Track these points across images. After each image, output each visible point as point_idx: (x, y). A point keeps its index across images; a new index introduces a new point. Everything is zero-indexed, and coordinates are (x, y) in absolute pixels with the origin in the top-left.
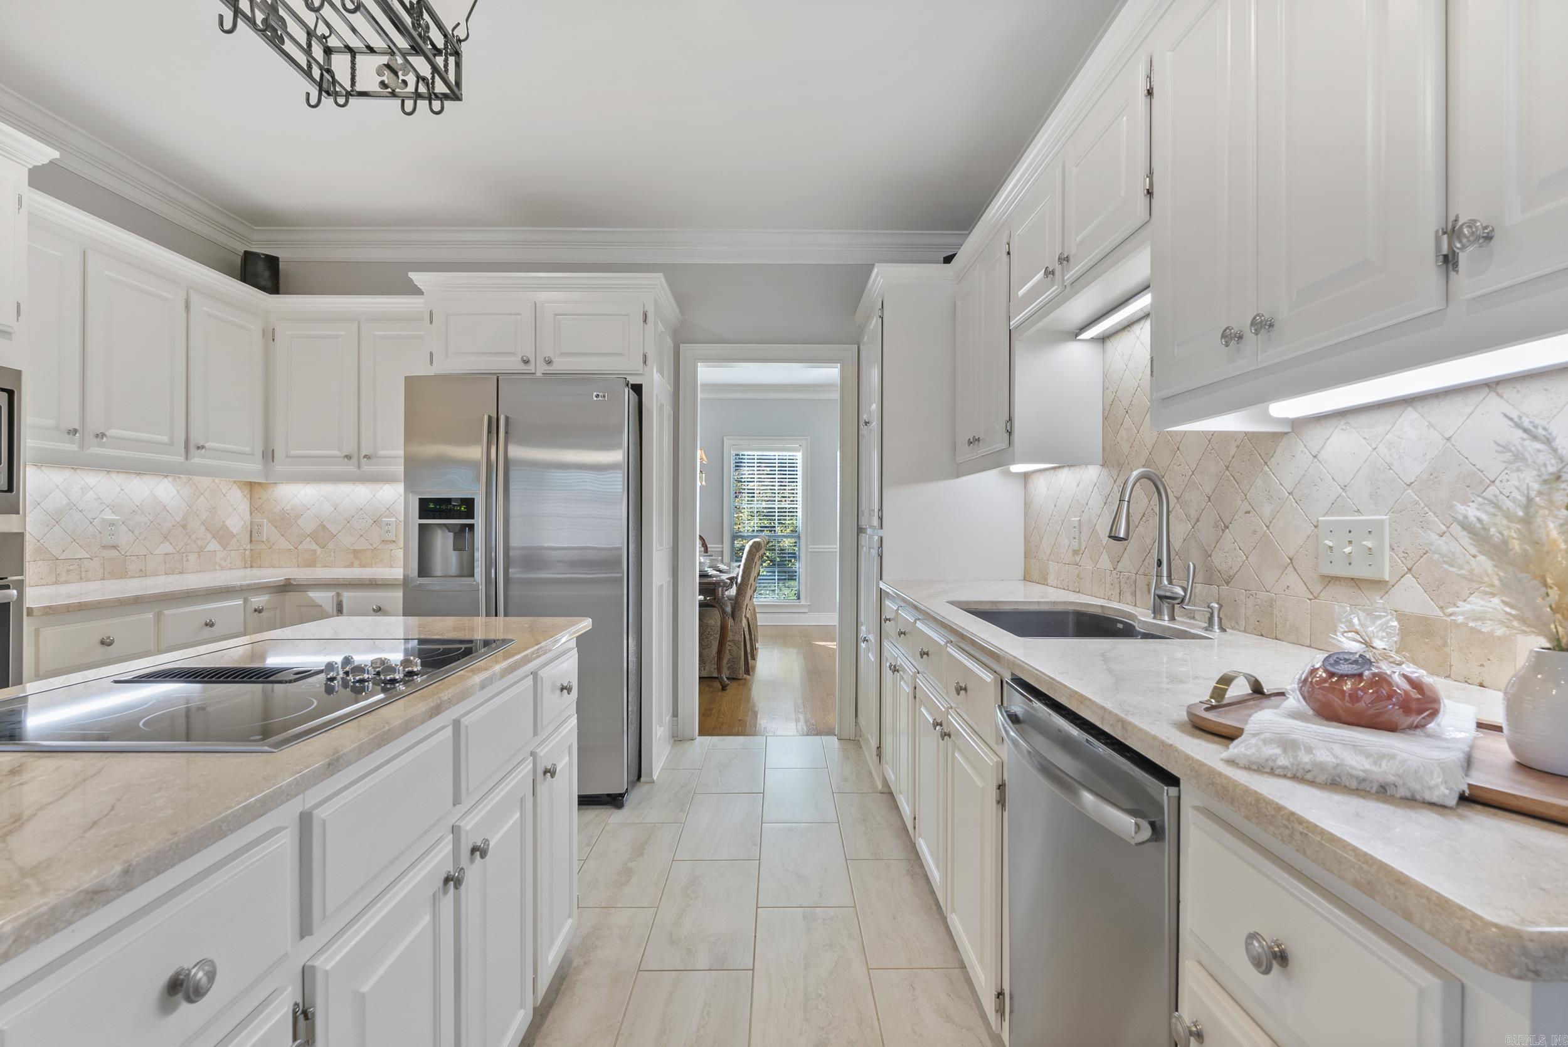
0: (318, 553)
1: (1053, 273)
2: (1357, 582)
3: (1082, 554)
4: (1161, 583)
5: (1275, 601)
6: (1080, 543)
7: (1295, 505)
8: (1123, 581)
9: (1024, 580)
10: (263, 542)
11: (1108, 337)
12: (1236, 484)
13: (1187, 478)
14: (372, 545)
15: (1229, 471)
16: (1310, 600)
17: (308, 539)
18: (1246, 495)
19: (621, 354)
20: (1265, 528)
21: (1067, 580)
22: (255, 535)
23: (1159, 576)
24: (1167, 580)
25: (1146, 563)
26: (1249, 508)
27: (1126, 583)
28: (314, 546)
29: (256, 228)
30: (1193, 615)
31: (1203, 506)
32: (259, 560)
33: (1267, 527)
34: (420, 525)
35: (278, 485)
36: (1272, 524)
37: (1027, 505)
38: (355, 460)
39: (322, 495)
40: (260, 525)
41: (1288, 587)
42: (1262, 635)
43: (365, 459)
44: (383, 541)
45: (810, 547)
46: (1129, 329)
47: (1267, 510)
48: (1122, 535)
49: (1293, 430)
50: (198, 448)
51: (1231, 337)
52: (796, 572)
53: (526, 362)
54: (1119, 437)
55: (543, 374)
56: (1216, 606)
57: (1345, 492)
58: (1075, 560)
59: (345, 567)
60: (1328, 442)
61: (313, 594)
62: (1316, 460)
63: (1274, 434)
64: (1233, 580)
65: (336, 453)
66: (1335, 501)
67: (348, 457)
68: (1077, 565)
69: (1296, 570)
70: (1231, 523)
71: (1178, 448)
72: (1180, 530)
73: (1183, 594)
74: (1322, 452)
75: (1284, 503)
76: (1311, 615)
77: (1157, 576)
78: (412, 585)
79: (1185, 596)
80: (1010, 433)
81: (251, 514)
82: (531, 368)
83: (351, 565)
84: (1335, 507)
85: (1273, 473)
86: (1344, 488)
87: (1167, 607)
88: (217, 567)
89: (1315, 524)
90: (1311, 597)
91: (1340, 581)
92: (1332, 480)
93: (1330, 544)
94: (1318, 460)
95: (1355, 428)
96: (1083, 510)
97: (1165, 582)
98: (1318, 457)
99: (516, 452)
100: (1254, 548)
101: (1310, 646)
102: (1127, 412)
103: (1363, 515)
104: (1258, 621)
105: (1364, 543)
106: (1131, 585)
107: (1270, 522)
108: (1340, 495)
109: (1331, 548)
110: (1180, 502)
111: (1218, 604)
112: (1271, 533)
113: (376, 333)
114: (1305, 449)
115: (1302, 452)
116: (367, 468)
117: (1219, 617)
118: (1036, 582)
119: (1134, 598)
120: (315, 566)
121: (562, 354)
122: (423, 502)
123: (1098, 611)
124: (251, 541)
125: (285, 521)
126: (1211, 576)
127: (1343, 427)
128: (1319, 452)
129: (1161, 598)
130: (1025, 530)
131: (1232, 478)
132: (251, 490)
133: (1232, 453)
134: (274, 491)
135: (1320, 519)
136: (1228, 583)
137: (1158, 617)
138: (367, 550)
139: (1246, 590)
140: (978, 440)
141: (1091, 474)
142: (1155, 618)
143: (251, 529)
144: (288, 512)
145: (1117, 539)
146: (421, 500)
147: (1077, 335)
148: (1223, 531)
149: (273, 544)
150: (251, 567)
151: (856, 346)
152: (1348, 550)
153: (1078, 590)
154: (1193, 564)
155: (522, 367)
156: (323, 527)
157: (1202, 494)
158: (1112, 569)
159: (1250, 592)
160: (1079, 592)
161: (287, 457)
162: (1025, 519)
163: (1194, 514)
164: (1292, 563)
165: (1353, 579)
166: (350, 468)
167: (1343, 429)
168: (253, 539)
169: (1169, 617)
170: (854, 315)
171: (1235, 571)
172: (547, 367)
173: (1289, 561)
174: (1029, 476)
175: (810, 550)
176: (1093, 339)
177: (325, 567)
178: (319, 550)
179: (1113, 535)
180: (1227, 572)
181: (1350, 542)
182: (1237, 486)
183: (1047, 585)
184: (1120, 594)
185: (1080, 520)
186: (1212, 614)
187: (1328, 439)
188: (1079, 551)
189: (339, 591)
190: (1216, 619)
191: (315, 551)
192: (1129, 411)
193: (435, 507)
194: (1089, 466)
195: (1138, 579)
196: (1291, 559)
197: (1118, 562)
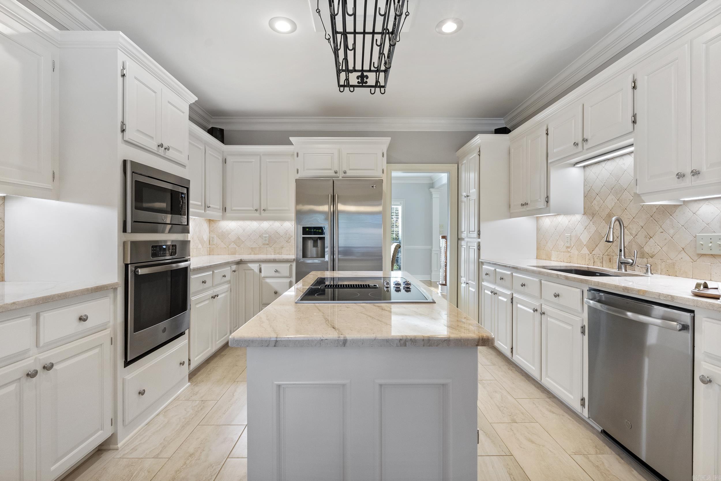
0: (237, 249)
1: (577, 144)
2: (714, 256)
3: (572, 248)
4: (621, 258)
5: (676, 263)
6: (571, 244)
7: (685, 230)
8: (595, 258)
9: (537, 258)
10: (214, 244)
11: (587, 166)
12: (656, 222)
13: (631, 220)
14: (259, 245)
15: (652, 218)
16: (692, 262)
17: (233, 243)
18: (661, 226)
19: (374, 169)
20: (671, 238)
21: (563, 258)
22: (211, 242)
23: (620, 255)
24: (624, 257)
25: (608, 251)
26: (663, 231)
27: (597, 258)
28: (235, 246)
29: (213, 117)
30: (634, 269)
31: (639, 230)
32: (213, 252)
33: (672, 238)
34: (303, 237)
35: (220, 221)
36: (674, 236)
37: (538, 229)
38: (259, 211)
39: (238, 226)
40: (213, 238)
41: (682, 258)
42: (669, 275)
43: (264, 211)
44: (264, 244)
45: (405, 246)
46: (599, 164)
47: (672, 232)
48: (611, 240)
49: (684, 204)
50: (208, 207)
51: (680, 176)
52: (398, 258)
53: (336, 173)
54: (593, 204)
55: (342, 177)
56: (649, 265)
57: (708, 226)
58: (568, 250)
59: (248, 255)
60: (700, 208)
61: (251, 265)
62: (695, 214)
63: (675, 205)
64: (655, 256)
65: (251, 208)
66: (704, 228)
67: (256, 210)
68: (569, 252)
69: (685, 252)
70: (653, 236)
71: (626, 209)
72: (628, 238)
73: (632, 262)
74: (698, 211)
75: (680, 229)
76: (692, 267)
77: (619, 255)
78: (300, 261)
79: (633, 262)
80: (547, 202)
81: (209, 233)
82: (337, 175)
83: (250, 254)
84: (703, 231)
85: (674, 219)
86: (708, 224)
87: (624, 266)
88: (201, 255)
89: (695, 236)
90: (693, 261)
91: (706, 255)
92: (702, 221)
93: (702, 243)
94: (696, 215)
95: (713, 204)
96: (572, 231)
97: (623, 257)
98: (696, 214)
99: (341, 207)
100: (665, 245)
101: (692, 278)
102: (597, 195)
103: (716, 233)
104: (667, 270)
105: (718, 242)
106: (600, 259)
107: (673, 236)
108: (706, 227)
109: (702, 244)
110: (627, 228)
111: (650, 265)
112: (673, 239)
113: (267, 160)
114: (690, 211)
115: (688, 211)
116: (264, 214)
117: (650, 269)
118: (544, 259)
119: (602, 264)
120: (236, 254)
121: (350, 169)
122: (304, 229)
123: (587, 269)
124: (209, 244)
125: (223, 236)
126: (643, 255)
127: (708, 204)
128: (696, 212)
129: (622, 263)
130: (537, 239)
131: (654, 220)
132: (209, 223)
133: (654, 211)
134: (218, 224)
135: (697, 234)
136: (652, 257)
137: (620, 270)
138: (257, 248)
139: (661, 260)
140: (527, 204)
141: (577, 218)
142: (618, 270)
143: (209, 239)
144: (224, 232)
145: (609, 242)
146: (303, 227)
147: (574, 165)
148: (650, 239)
149: (219, 245)
150: (210, 255)
151: (457, 165)
152: (710, 245)
153: (569, 262)
154: (636, 251)
155: (334, 175)
156: (239, 238)
157: (638, 225)
158: (589, 253)
159: (663, 260)
160: (570, 263)
161: (231, 210)
162: (537, 234)
163: (634, 233)
164: (684, 250)
165: (712, 255)
166: (257, 214)
167: (707, 204)
168: (210, 243)
169: (625, 270)
170: (456, 152)
171: (656, 253)
172: (344, 175)
173: (682, 249)
174: (539, 218)
175: (405, 248)
176: (581, 167)
177: (240, 254)
178: (237, 248)
179: (607, 240)
180: (651, 253)
181: (711, 242)
182: (657, 223)
183: (551, 260)
184: (594, 263)
185: (570, 235)
186: (648, 268)
187: (700, 207)
188: (570, 247)
189: (260, 264)
190: (649, 270)
191: (235, 248)
192: (598, 194)
193: (311, 230)
194: (575, 215)
195: (604, 257)
196: (683, 249)
197: (593, 251)
